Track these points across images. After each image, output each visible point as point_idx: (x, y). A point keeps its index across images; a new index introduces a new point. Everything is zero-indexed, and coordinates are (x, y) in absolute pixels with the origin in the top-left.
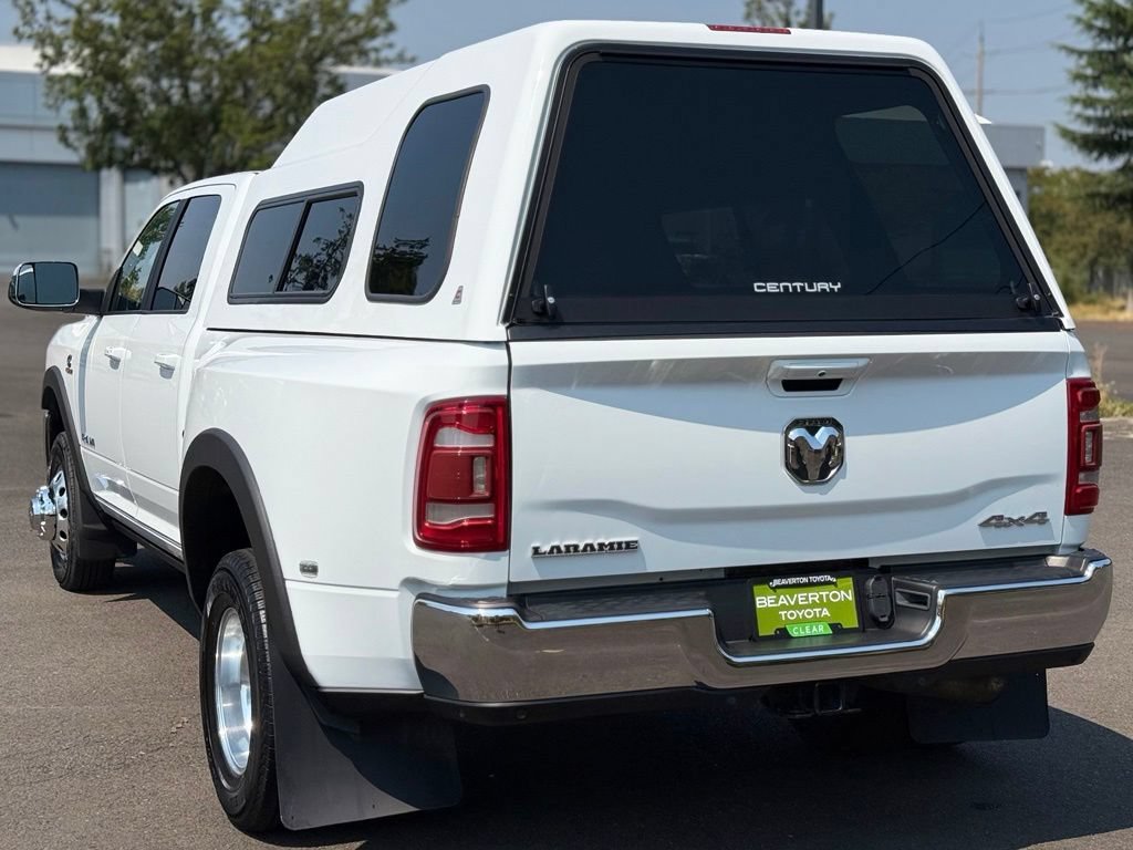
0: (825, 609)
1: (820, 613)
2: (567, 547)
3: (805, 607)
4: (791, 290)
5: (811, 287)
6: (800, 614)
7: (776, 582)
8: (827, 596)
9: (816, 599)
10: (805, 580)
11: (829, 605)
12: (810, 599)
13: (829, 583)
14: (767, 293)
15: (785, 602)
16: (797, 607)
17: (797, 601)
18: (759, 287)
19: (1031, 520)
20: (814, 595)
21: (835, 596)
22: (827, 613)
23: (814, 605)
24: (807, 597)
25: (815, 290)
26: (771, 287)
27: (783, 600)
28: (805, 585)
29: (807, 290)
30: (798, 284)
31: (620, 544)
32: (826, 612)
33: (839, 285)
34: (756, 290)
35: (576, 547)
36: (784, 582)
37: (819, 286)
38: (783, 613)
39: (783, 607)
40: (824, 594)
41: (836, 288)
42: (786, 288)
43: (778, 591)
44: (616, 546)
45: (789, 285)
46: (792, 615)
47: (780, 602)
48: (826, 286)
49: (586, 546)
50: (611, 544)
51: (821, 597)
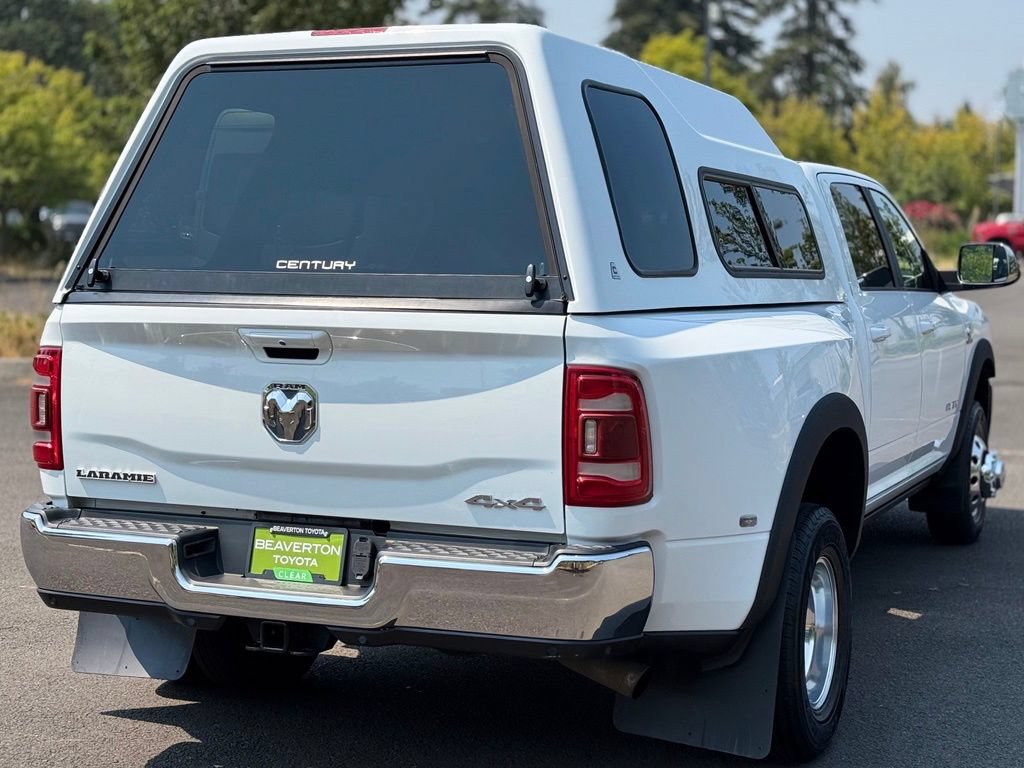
0: (314, 560)
1: (310, 562)
2: (101, 473)
3: (297, 555)
4: (308, 267)
5: (327, 265)
6: (292, 561)
7: (276, 528)
8: (319, 548)
9: (309, 549)
10: (301, 530)
11: (319, 557)
12: (304, 548)
13: (322, 536)
14: (287, 270)
15: (281, 547)
16: (291, 554)
17: (292, 548)
18: (281, 264)
19: (523, 504)
20: (307, 545)
21: (326, 549)
22: (316, 564)
23: (306, 554)
24: (301, 546)
25: (330, 268)
26: (292, 264)
27: (279, 546)
28: (300, 535)
29: (323, 267)
30: (316, 262)
31: (139, 476)
32: (314, 562)
33: (354, 264)
34: (278, 267)
35: (107, 474)
36: (282, 529)
37: (335, 264)
38: (277, 557)
39: (278, 552)
40: (317, 546)
41: (350, 266)
42: (305, 265)
43: (277, 536)
44: (136, 477)
45: (309, 262)
46: (284, 560)
47: (277, 547)
48: (341, 264)
49: (115, 474)
50: (133, 476)
51: (313, 548)
